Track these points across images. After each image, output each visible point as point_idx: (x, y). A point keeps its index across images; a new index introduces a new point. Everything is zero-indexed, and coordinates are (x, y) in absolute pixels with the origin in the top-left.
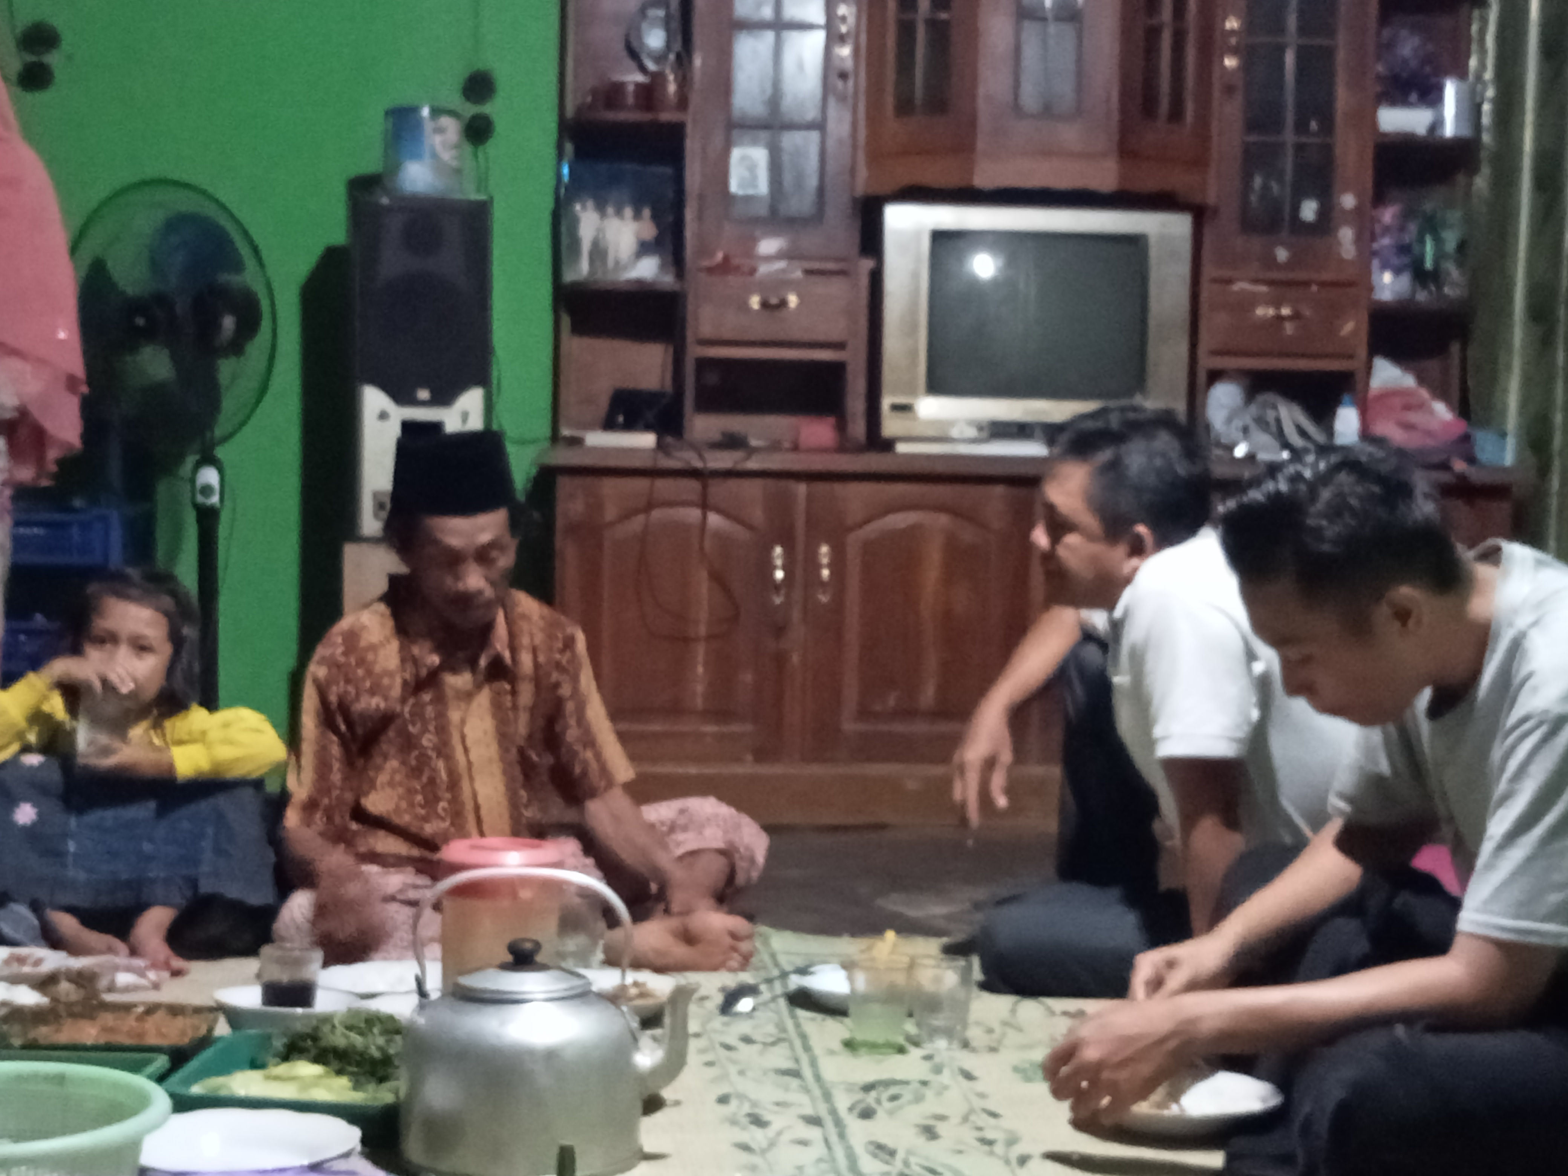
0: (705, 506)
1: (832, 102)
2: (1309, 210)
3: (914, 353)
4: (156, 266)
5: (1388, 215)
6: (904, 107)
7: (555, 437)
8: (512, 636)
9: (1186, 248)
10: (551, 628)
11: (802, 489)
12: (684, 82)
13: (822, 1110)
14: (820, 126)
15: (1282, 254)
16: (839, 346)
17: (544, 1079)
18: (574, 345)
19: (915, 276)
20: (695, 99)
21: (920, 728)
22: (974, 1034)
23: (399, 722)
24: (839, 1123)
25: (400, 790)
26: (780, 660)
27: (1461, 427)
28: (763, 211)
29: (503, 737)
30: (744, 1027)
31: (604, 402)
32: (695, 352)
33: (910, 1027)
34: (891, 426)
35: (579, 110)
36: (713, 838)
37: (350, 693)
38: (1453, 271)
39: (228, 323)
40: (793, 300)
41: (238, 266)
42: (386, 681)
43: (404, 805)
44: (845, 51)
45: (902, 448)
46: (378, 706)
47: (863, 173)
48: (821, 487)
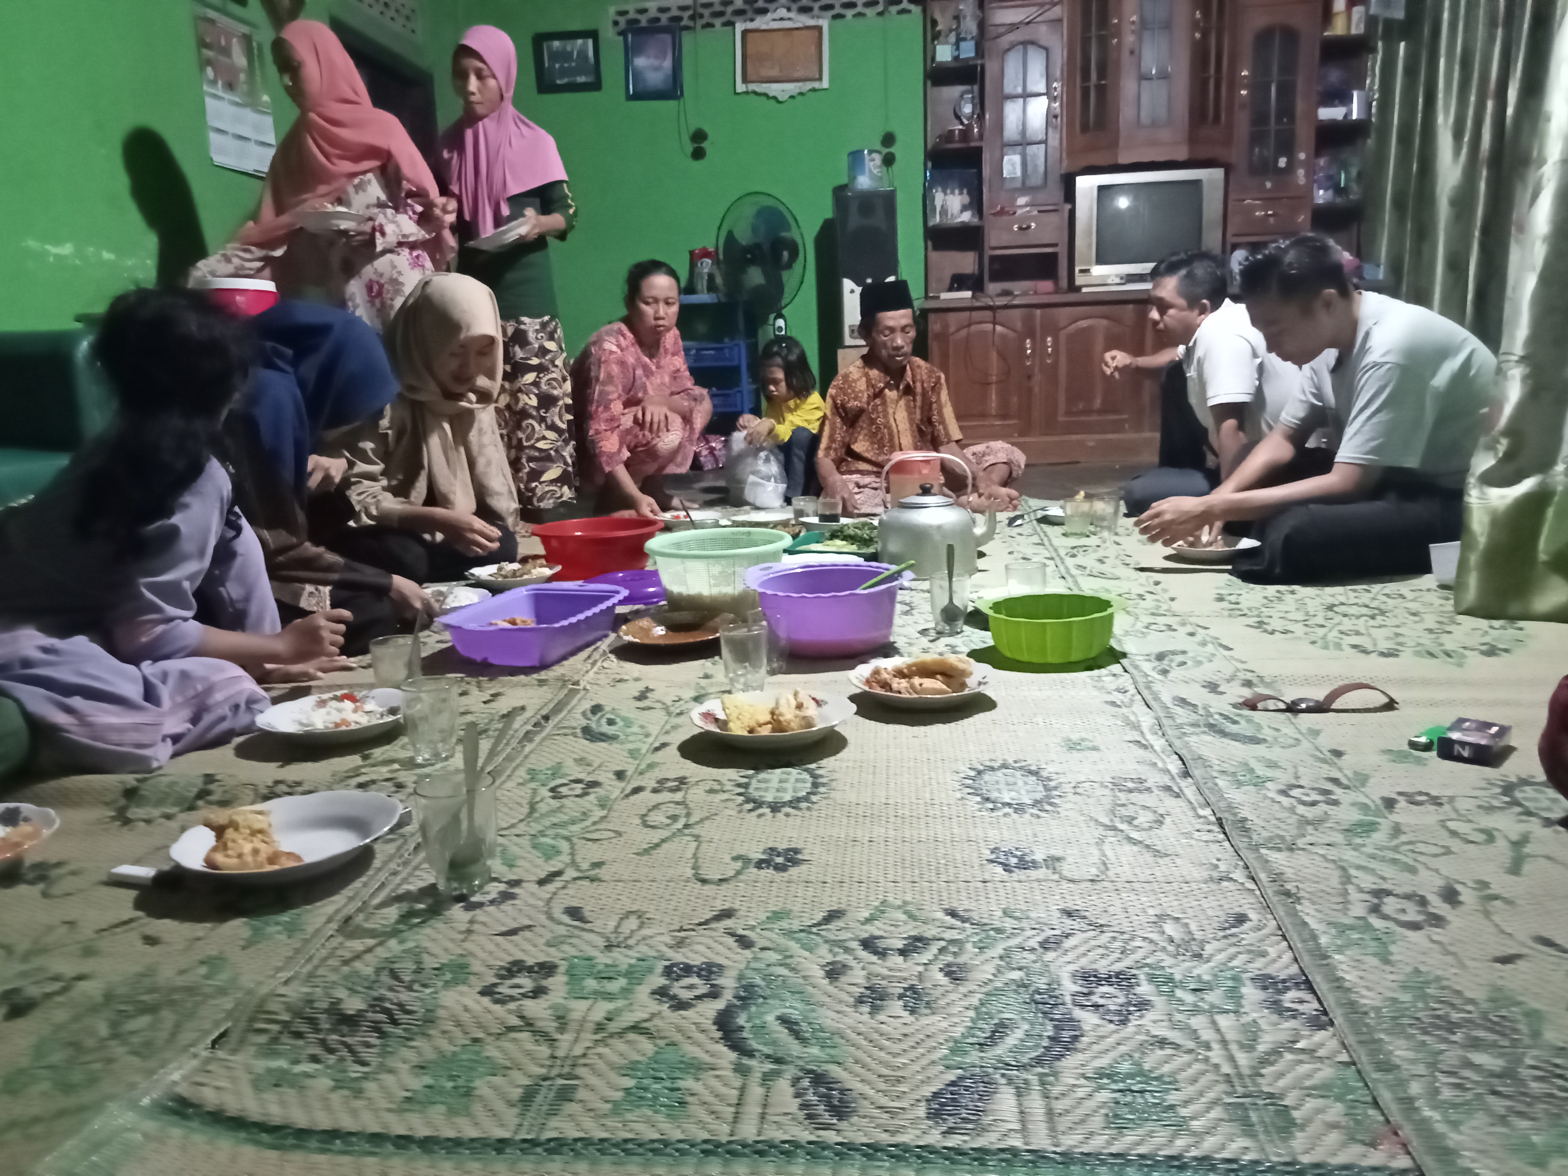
0: (995, 323)
1: (1050, 131)
2: (1282, 162)
3: (1090, 245)
4: (755, 229)
5: (1322, 162)
6: (1085, 128)
7: (927, 297)
8: (913, 376)
9: (1221, 184)
10: (931, 372)
11: (1038, 312)
12: (981, 127)
13: (1054, 555)
14: (1045, 142)
15: (1269, 185)
16: (1055, 245)
17: (937, 537)
18: (934, 255)
19: (1091, 209)
20: (986, 134)
21: (1094, 418)
22: (1120, 530)
23: (867, 412)
24: (1061, 559)
25: (868, 443)
26: (1030, 390)
27: (1357, 262)
28: (1018, 184)
29: (911, 420)
30: (1019, 530)
31: (948, 281)
32: (988, 253)
33: (1092, 528)
34: (1079, 280)
35: (934, 147)
36: (1002, 457)
37: (845, 399)
38: (1354, 187)
39: (786, 254)
40: (1033, 225)
41: (788, 228)
42: (861, 395)
44: (1057, 104)
45: (1084, 290)
46: (858, 405)
47: (1065, 163)
48: (1048, 310)
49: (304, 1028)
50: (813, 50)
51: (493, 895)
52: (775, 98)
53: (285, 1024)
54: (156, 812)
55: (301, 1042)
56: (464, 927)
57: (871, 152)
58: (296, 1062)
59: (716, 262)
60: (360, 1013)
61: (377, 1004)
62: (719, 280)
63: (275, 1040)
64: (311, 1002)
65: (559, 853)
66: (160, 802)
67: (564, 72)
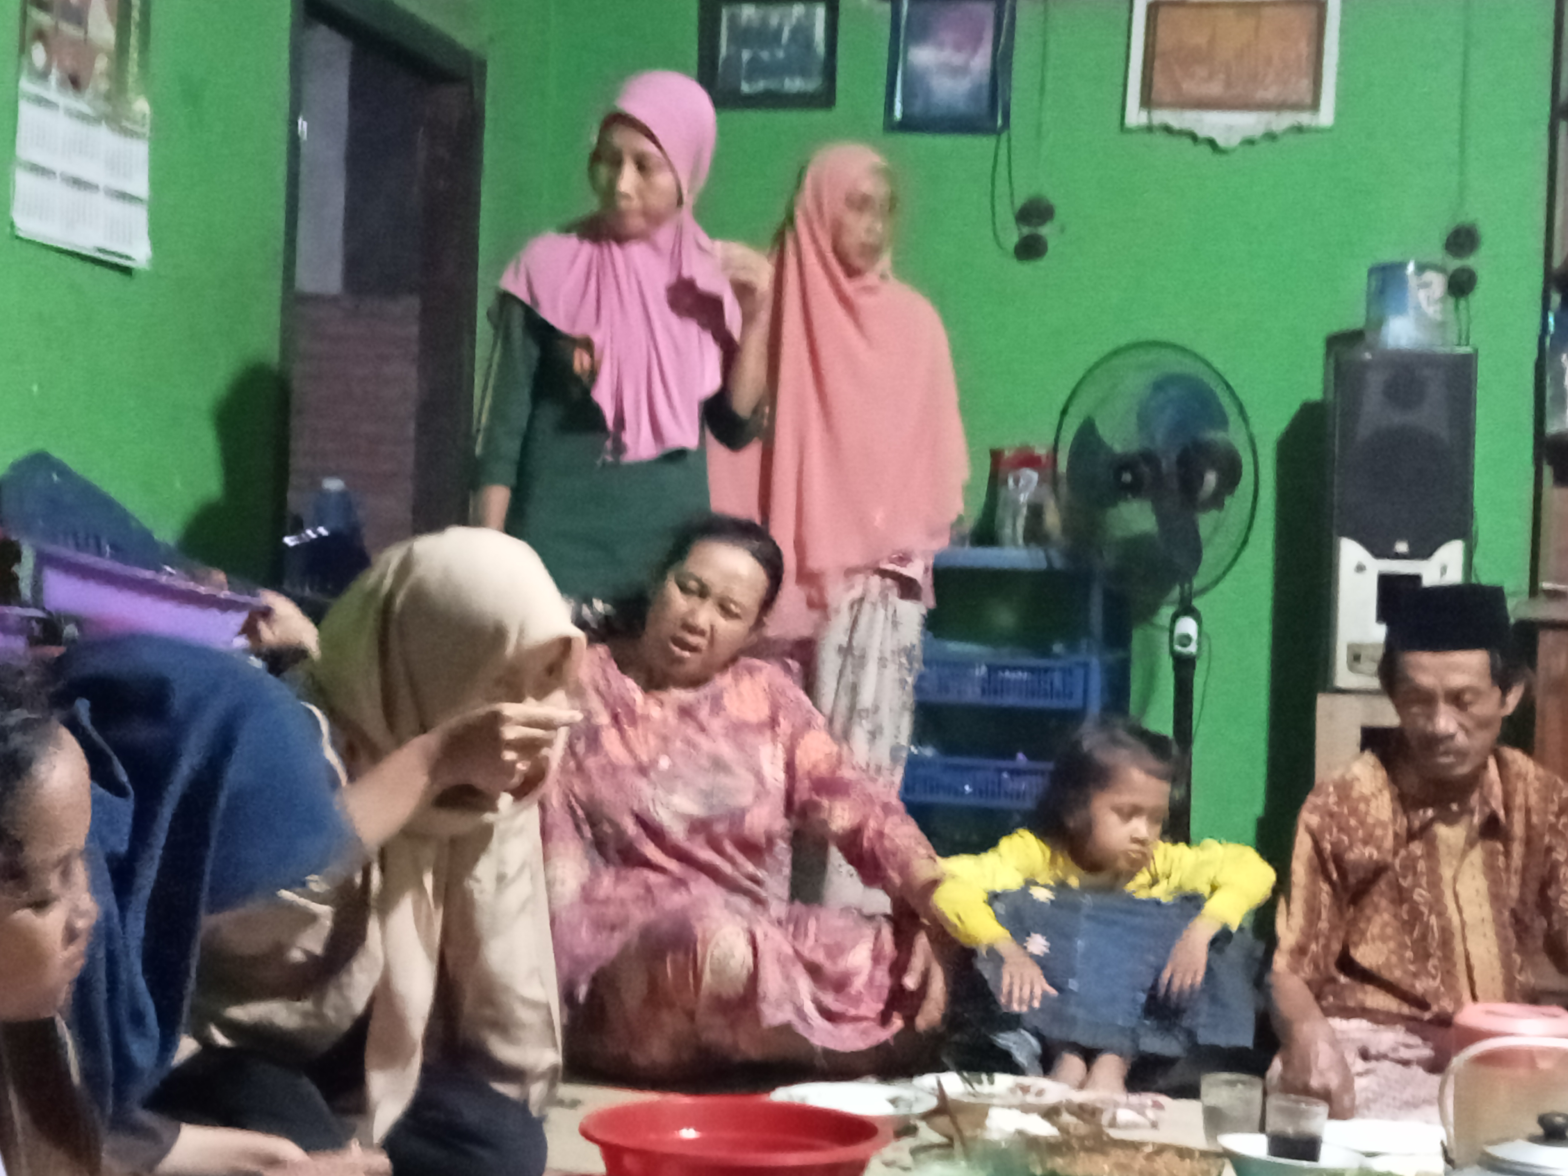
7: (1534, 590)
8: (1507, 794)
18: (1557, 495)
23: (1390, 873)
25: (1392, 945)
29: (1496, 898)
37: (1343, 841)
39: (1211, 479)
41: (1222, 422)
42: (1379, 832)
43: (1394, 959)
46: (1371, 857)
50: (1304, 48)
52: (1212, 143)
57: (1421, 268)
59: (1051, 478)
62: (1052, 519)
67: (756, 69)
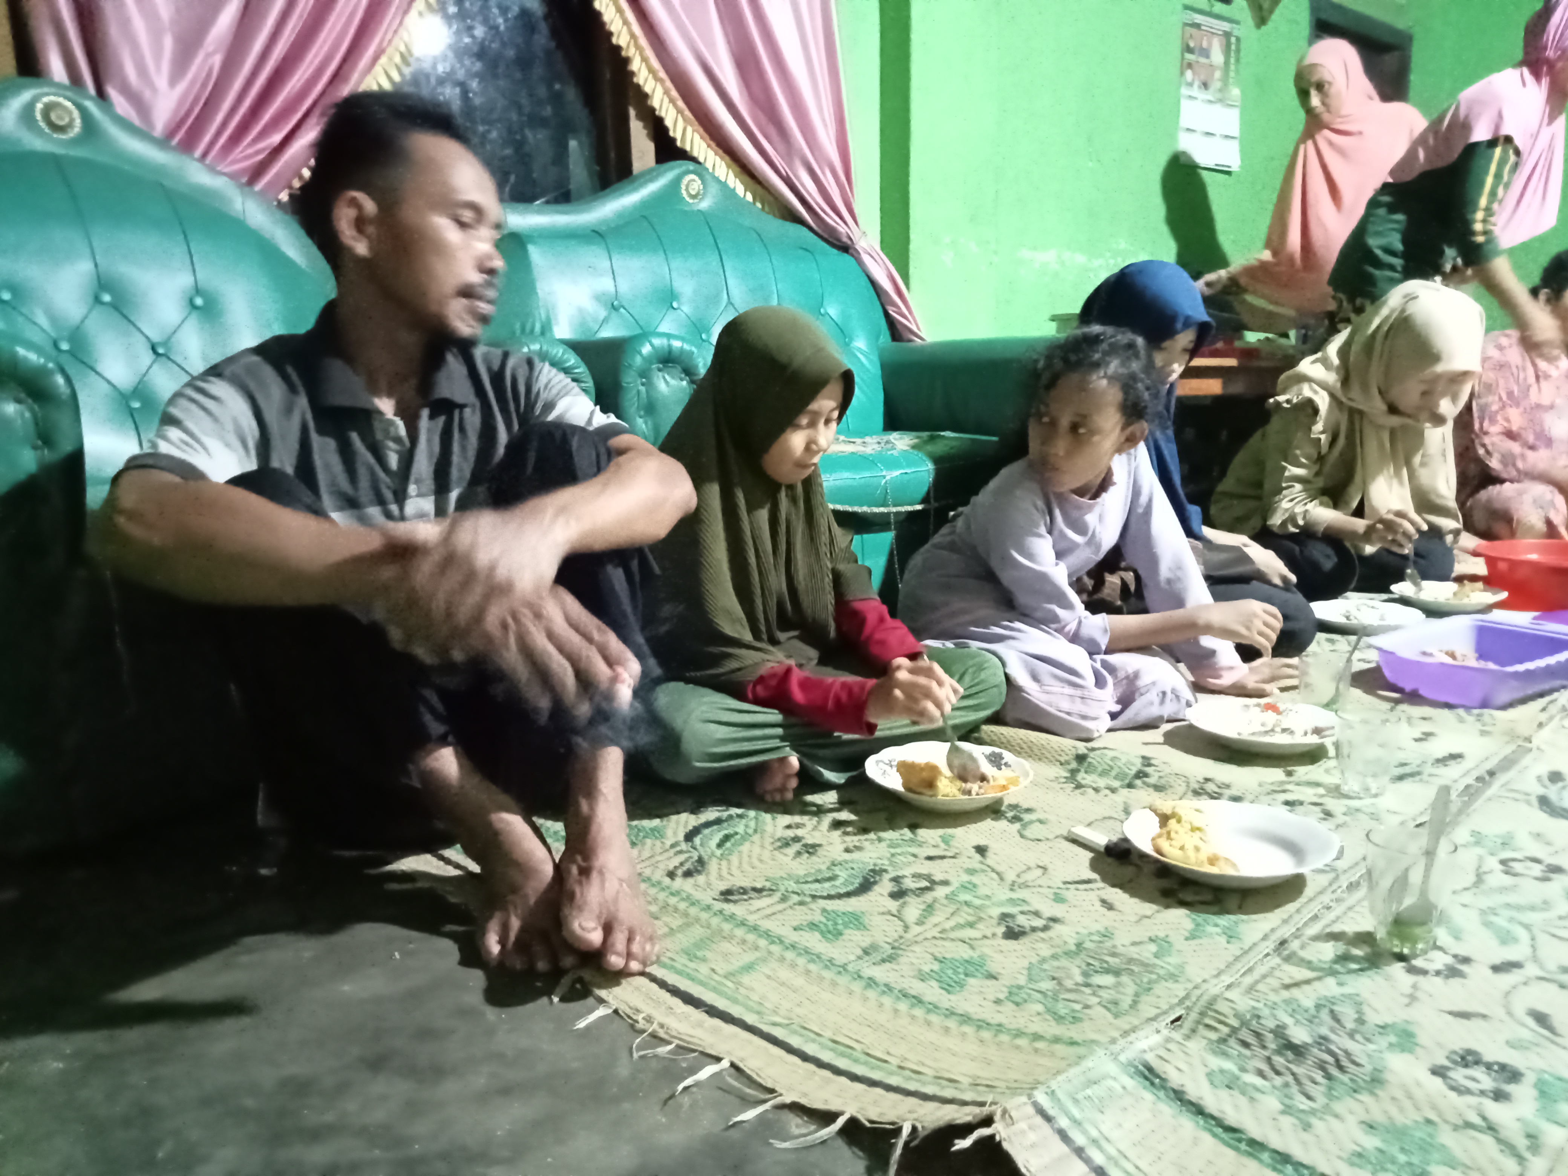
49: (1251, 1040)
51: (1439, 966)
53: (1234, 1030)
54: (1102, 782)
55: (1247, 1052)
56: (1409, 991)
58: (1243, 1070)
60: (1305, 1046)
61: (1322, 1041)
63: (1223, 1041)
64: (1259, 1017)
65: (1515, 940)
66: (1104, 773)
